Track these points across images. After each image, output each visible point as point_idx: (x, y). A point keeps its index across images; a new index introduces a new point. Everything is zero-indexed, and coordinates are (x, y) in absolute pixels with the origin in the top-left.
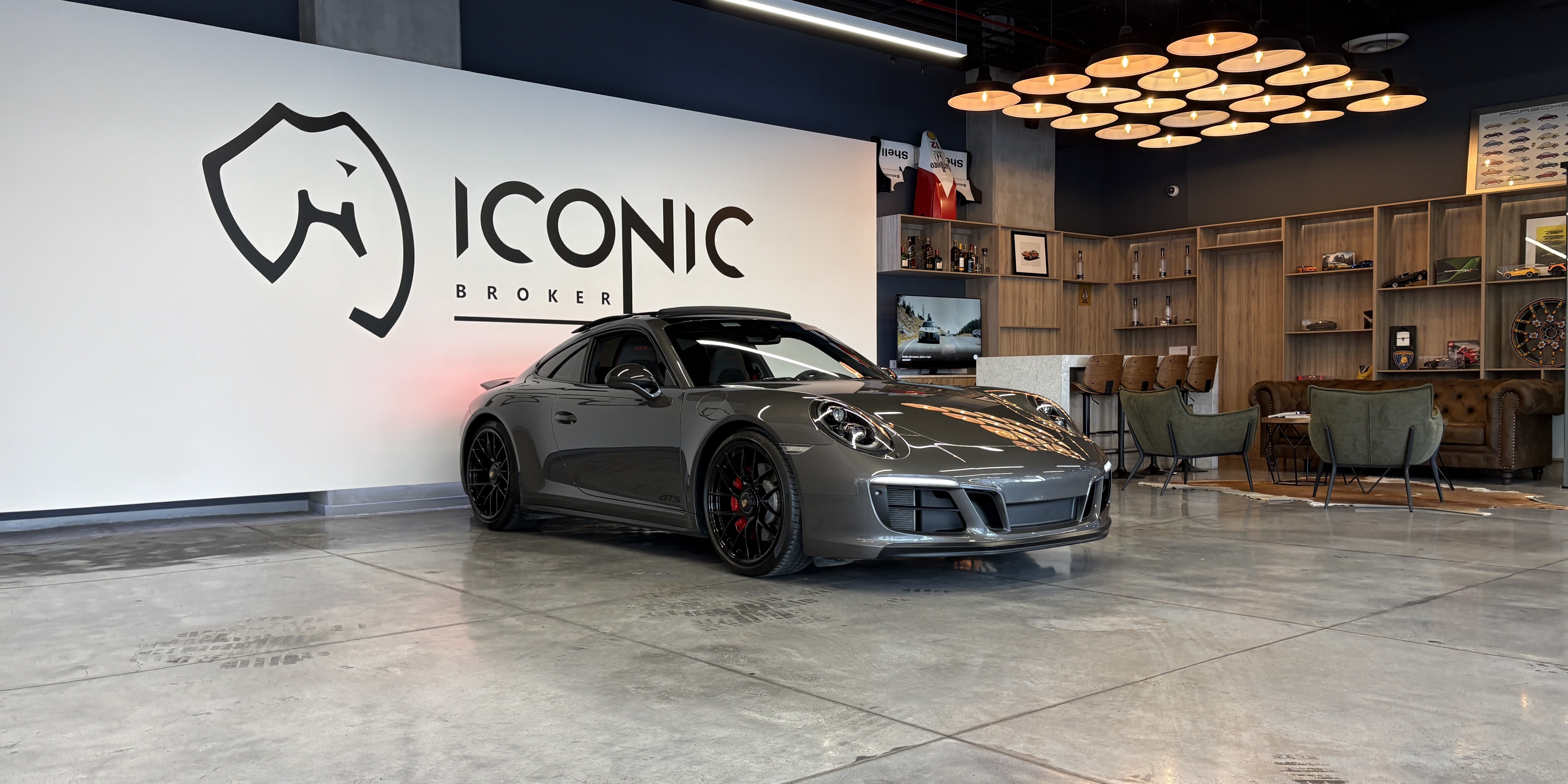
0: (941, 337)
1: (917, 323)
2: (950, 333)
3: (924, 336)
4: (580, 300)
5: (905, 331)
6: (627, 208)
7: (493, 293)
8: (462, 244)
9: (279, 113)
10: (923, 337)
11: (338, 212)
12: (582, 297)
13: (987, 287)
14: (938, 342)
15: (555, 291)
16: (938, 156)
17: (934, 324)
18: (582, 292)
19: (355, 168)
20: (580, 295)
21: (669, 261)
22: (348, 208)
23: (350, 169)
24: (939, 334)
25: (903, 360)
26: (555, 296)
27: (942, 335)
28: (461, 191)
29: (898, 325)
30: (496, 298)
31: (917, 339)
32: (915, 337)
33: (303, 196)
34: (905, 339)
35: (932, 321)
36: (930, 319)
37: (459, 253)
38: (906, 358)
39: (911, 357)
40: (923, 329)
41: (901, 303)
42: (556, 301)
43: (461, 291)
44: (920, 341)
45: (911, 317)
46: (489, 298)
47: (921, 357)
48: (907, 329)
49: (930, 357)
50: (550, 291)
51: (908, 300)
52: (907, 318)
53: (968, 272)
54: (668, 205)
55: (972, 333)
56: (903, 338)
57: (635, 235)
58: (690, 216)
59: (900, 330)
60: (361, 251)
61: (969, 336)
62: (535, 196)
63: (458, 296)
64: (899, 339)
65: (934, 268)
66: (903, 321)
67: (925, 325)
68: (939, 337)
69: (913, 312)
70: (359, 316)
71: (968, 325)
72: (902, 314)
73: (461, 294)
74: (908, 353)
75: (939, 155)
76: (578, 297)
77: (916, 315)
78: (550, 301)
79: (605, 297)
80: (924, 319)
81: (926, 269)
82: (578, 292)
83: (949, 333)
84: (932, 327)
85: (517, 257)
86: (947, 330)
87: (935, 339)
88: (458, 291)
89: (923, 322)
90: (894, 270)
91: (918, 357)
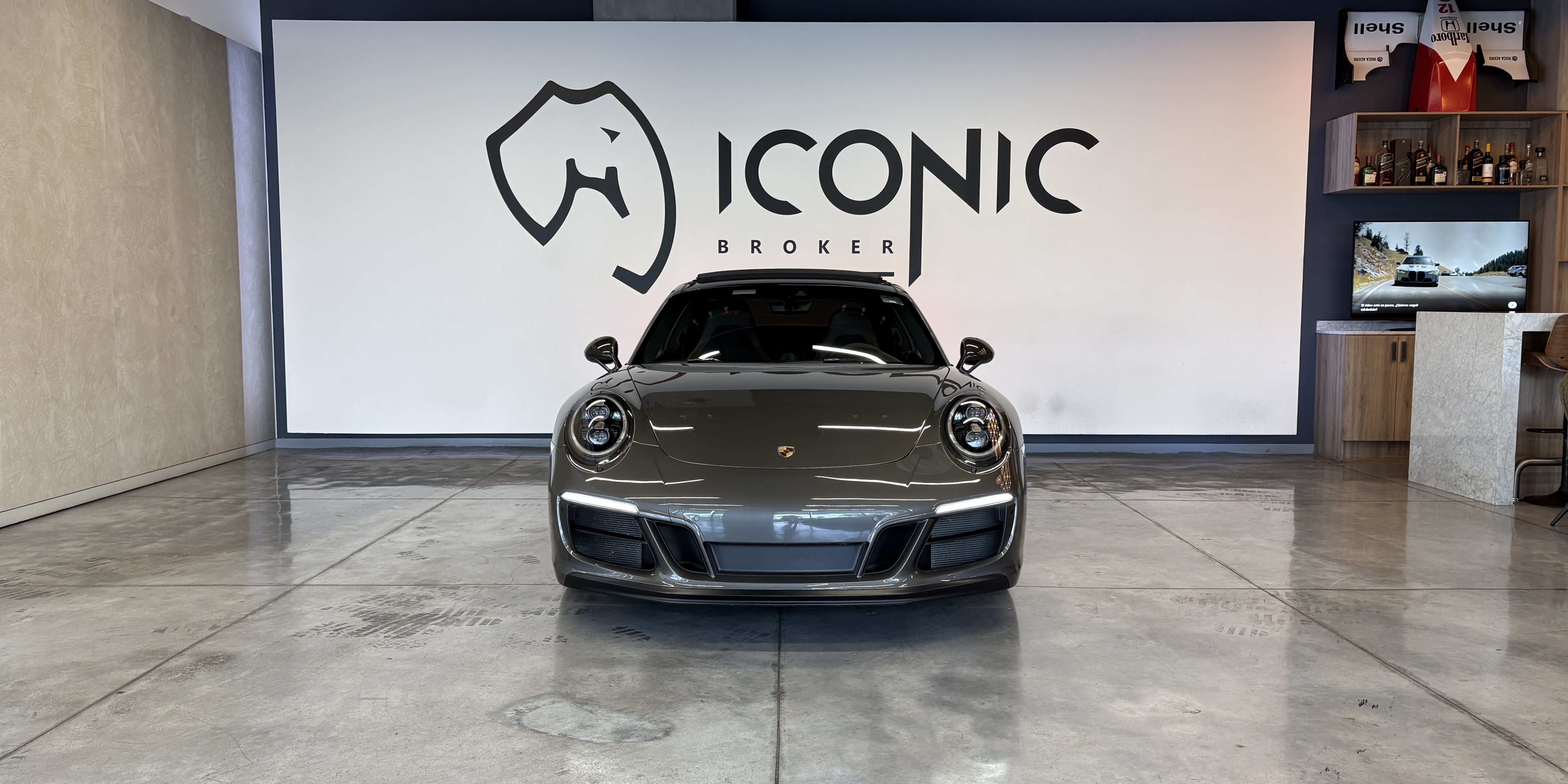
0: (1440, 277)
1: (1394, 259)
2: (1461, 272)
3: (1407, 276)
4: (856, 250)
5: (1369, 271)
6: (918, 144)
7: (757, 247)
8: (725, 199)
9: (551, 90)
10: (1403, 279)
11: (602, 176)
12: (858, 247)
13: (1544, 203)
14: (1435, 285)
15: (827, 242)
16: (1447, 24)
17: (1428, 260)
18: (858, 241)
19: (619, 133)
20: (856, 244)
21: (974, 202)
22: (612, 172)
23: (613, 135)
24: (1437, 273)
25: (1362, 310)
26: (826, 247)
27: (1443, 275)
28: (725, 146)
29: (1353, 262)
30: (760, 252)
31: (1393, 281)
32: (1389, 278)
33: (571, 164)
34: (1368, 281)
35: (1424, 255)
36: (1419, 252)
37: (722, 208)
38: (1369, 308)
39: (1378, 305)
40: (1406, 267)
41: (1363, 232)
42: (827, 252)
43: (723, 246)
44: (1397, 283)
45: (1381, 251)
46: (753, 252)
47: (1399, 305)
48: (1373, 267)
49: (1417, 305)
50: (821, 242)
51: (1376, 228)
52: (1373, 253)
53: (1499, 184)
54: (974, 137)
55: (1506, 271)
56: (1363, 281)
57: (928, 175)
58: (1004, 145)
59: (1360, 269)
60: (623, 211)
61: (1500, 275)
62: (806, 142)
63: (720, 252)
64: (1356, 281)
65: (1430, 180)
66: (1366, 257)
67: (1409, 261)
68: (1436, 277)
69: (1386, 244)
70: (622, 274)
71: (1498, 260)
72: (1363, 249)
73: (723, 249)
74: (1371, 300)
75: (1449, 21)
76: (854, 247)
77: (1392, 248)
78: (821, 252)
79: (887, 246)
80: (1407, 253)
81: (1413, 183)
82: (854, 242)
83: (1457, 271)
84: (1423, 263)
85: (785, 208)
86: (1456, 267)
87: (1430, 280)
88: (720, 246)
89: (1405, 257)
90: (1347, 189)
91: (1393, 306)
